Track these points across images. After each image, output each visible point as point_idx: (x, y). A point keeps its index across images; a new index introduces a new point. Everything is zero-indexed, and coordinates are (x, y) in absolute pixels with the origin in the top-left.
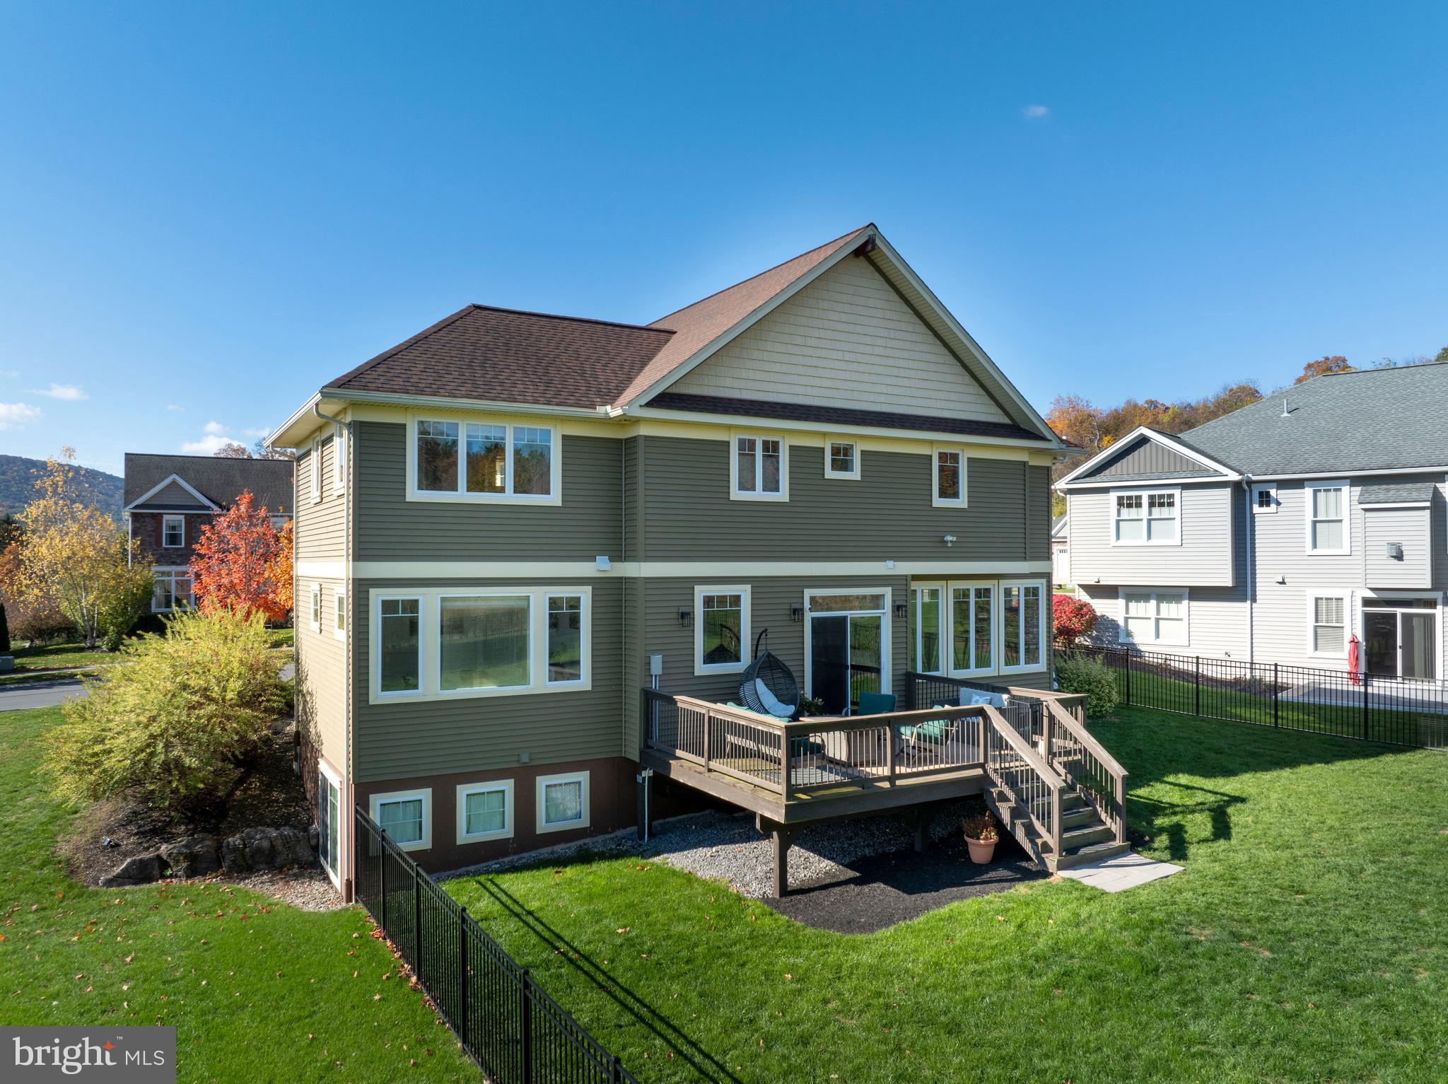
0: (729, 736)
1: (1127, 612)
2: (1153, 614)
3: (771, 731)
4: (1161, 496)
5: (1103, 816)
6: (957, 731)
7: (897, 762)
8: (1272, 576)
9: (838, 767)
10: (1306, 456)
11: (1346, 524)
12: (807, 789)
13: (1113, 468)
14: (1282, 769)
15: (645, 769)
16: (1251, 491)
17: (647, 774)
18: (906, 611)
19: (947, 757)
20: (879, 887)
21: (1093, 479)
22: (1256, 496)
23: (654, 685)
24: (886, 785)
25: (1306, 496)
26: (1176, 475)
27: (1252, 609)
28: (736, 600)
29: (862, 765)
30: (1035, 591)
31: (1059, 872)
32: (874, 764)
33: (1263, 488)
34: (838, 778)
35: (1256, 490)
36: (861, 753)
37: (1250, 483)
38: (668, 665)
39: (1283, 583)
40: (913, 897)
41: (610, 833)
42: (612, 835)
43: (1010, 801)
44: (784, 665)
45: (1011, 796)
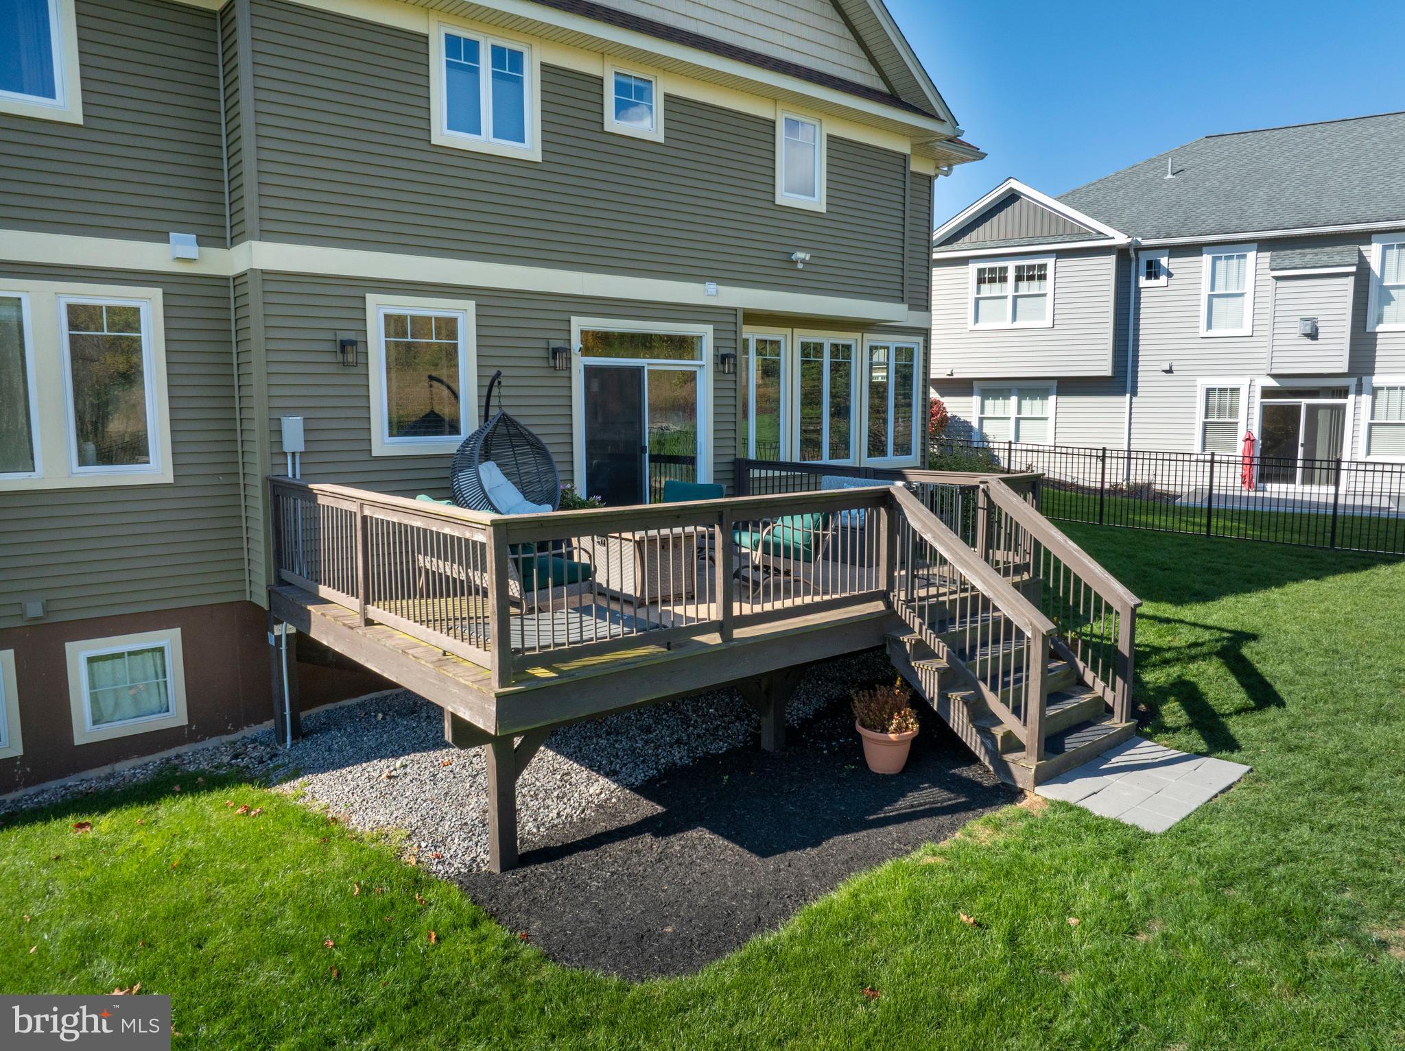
0: (421, 557)
1: (982, 411)
2: (1013, 413)
3: (468, 535)
4: (1031, 267)
5: (1089, 676)
6: (835, 538)
7: (736, 596)
8: (1158, 363)
9: (615, 606)
10: (1203, 217)
11: (1248, 299)
12: (548, 658)
13: (974, 234)
14: (1266, 588)
15: (279, 622)
16: (1137, 259)
17: (283, 630)
18: (735, 365)
19: (816, 583)
20: (701, 839)
21: (949, 247)
22: (1143, 267)
23: (291, 471)
24: (714, 639)
25: (1204, 264)
26: (1051, 240)
27: (1131, 403)
28: (448, 327)
29: (666, 601)
30: (910, 353)
31: (1039, 790)
32: (690, 599)
33: (1150, 255)
34: (617, 629)
35: (1144, 257)
36: (665, 580)
37: (1139, 249)
38: (312, 437)
39: (1170, 371)
40: (772, 862)
41: (228, 733)
42: (231, 738)
43: (937, 656)
44: (530, 433)
45: (941, 648)
